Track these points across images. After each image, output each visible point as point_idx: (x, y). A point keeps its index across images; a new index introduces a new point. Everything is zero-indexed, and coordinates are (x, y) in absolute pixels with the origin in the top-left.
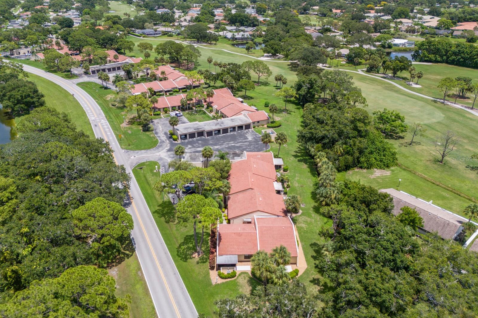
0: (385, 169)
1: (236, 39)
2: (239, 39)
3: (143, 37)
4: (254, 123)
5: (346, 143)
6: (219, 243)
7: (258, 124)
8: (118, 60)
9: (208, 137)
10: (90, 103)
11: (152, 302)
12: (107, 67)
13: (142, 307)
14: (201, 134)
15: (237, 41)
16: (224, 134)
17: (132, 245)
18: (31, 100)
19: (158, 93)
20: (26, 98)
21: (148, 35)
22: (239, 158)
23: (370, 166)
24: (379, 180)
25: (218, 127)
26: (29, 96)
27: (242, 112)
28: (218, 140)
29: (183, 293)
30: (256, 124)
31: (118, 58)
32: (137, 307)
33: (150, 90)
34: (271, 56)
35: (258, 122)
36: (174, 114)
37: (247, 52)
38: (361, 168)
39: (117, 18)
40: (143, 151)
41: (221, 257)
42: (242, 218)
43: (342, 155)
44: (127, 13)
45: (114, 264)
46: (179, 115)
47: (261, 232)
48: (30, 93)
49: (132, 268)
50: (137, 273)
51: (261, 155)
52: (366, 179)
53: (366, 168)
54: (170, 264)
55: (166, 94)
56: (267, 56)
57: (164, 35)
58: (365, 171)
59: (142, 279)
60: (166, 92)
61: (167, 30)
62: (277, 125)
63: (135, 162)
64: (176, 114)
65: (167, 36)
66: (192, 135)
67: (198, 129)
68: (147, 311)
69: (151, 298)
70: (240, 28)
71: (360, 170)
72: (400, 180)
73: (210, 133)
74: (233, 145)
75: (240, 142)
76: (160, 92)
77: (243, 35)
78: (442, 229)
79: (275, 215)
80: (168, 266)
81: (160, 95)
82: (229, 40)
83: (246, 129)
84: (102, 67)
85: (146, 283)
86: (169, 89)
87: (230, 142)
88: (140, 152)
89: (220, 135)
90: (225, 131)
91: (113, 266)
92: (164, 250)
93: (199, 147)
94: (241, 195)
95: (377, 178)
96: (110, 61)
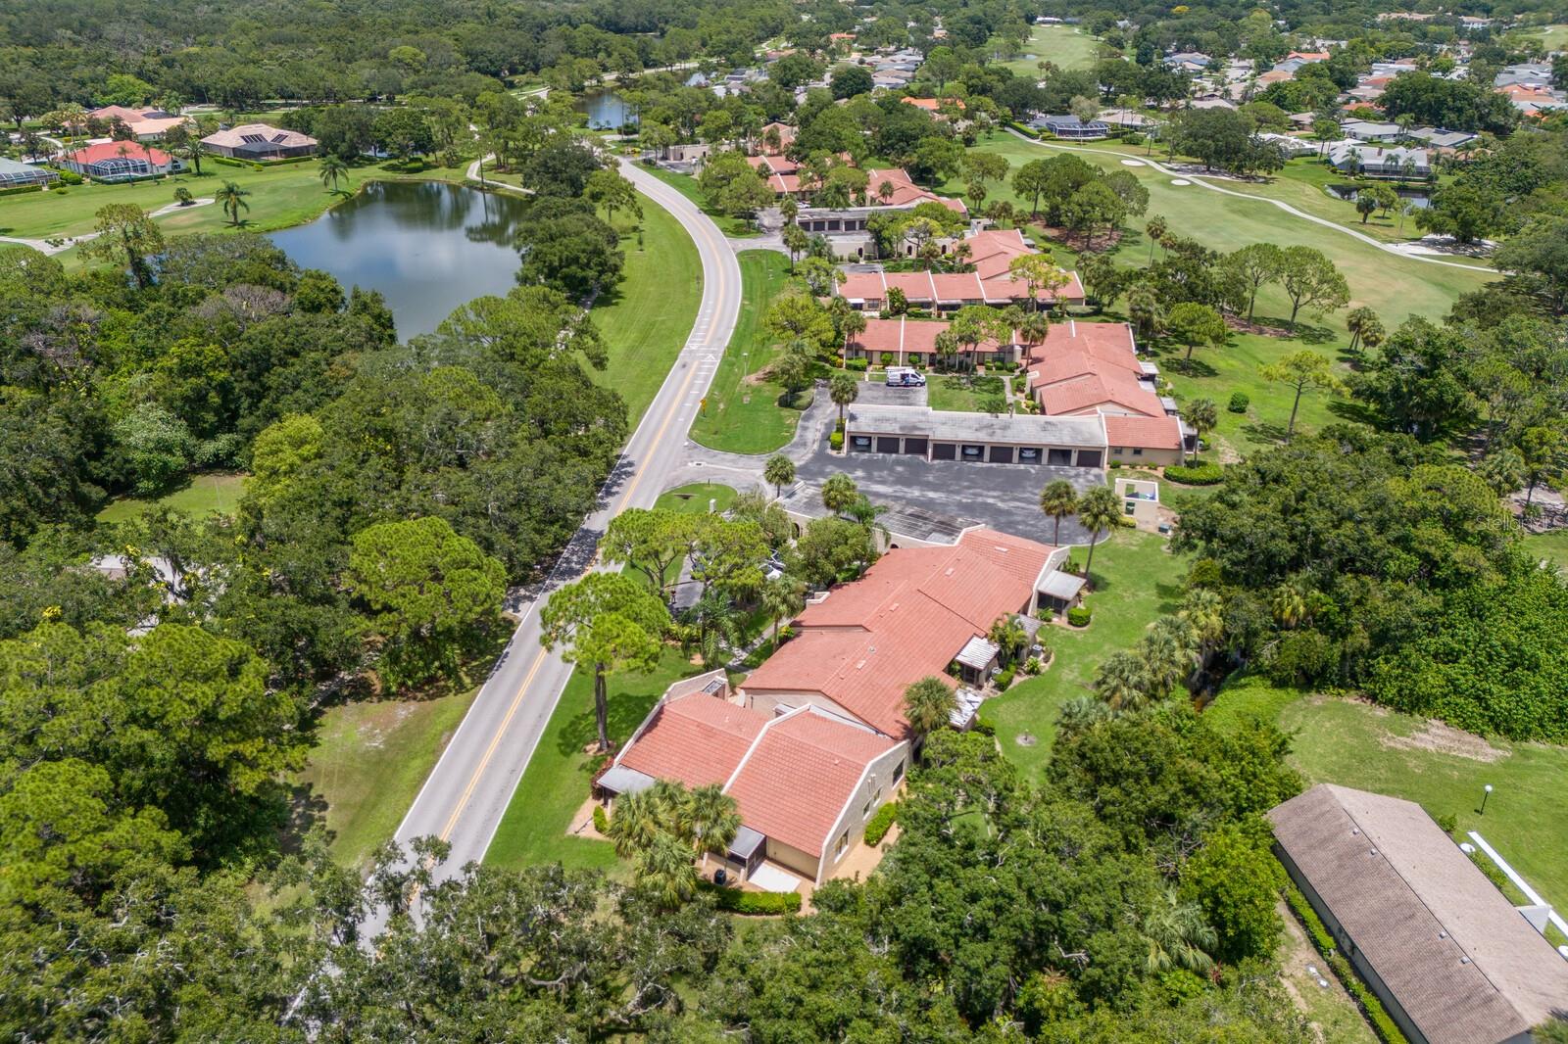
0: (1492, 736)
1: (1362, 169)
2: (1375, 172)
3: (1044, 139)
4: (1117, 450)
5: (1326, 586)
6: (643, 734)
7: (1137, 458)
8: (889, 200)
9: (936, 462)
10: (724, 307)
11: (408, 807)
12: (846, 216)
13: (384, 809)
14: (917, 445)
15: (1362, 179)
16: (994, 465)
17: (491, 669)
18: (580, 274)
19: (915, 309)
20: (568, 266)
21: (1062, 132)
22: (947, 538)
23: (1413, 703)
24: (1412, 763)
25: (982, 437)
26: (576, 260)
27: (1098, 408)
28: (959, 476)
29: (488, 821)
30: (1127, 456)
31: (891, 195)
32: (374, 806)
33: (894, 294)
34: (1448, 243)
35: (1138, 451)
36: (899, 374)
37: (1360, 217)
38: (1373, 698)
39: (996, 77)
40: (731, 456)
41: (623, 771)
42: (776, 697)
43: (1302, 626)
44: (1049, 63)
45: (419, 695)
46: (912, 380)
47: (766, 749)
48: (582, 255)
49: (443, 718)
50: (442, 733)
51: (1012, 548)
52: (1355, 742)
53: (1389, 702)
54: (526, 744)
55: (939, 316)
56: (1432, 243)
57: (1116, 136)
58: (1382, 713)
59: (437, 753)
60: (942, 308)
61: (1127, 122)
62: (1203, 477)
63: (685, 478)
64: (904, 377)
65: (1120, 140)
66: (888, 444)
67: (915, 428)
68: (383, 820)
69: (413, 799)
70: (1414, 134)
71: (1366, 707)
72: (1489, 788)
73: (944, 450)
74: (990, 501)
75: (1019, 500)
76: (924, 305)
77: (1390, 158)
78: (1449, 1008)
79: (868, 723)
80: (516, 747)
81: (918, 316)
82: (1334, 172)
83: (1080, 464)
84: (833, 216)
85: (435, 763)
86: (954, 302)
87: (989, 489)
88: (721, 455)
89: (979, 464)
90: (1002, 453)
91: (415, 698)
92: (546, 707)
93: (883, 482)
94: (828, 637)
95: (1409, 754)
96: (873, 200)
